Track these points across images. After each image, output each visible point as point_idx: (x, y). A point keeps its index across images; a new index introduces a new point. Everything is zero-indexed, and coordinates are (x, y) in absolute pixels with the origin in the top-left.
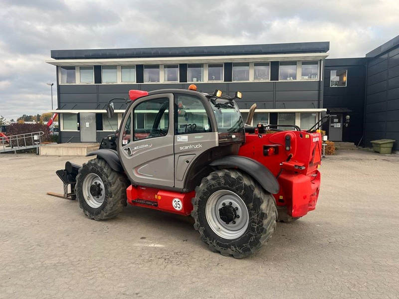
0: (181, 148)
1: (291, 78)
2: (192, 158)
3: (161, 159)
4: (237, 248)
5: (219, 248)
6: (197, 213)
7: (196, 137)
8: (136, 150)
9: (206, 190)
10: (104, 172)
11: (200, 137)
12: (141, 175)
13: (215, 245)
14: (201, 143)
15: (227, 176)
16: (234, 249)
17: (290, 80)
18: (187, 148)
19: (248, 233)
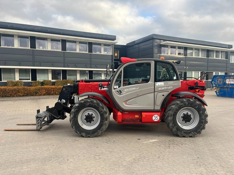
0: (160, 89)
1: (99, 52)
2: (166, 94)
3: (145, 95)
4: (195, 133)
5: (185, 135)
6: (172, 120)
7: (169, 83)
8: (126, 91)
9: (178, 108)
10: (100, 106)
11: (171, 83)
12: (129, 105)
13: (183, 133)
14: (172, 86)
15: (188, 101)
16: (193, 133)
17: (98, 53)
18: (163, 88)
19: (199, 125)
